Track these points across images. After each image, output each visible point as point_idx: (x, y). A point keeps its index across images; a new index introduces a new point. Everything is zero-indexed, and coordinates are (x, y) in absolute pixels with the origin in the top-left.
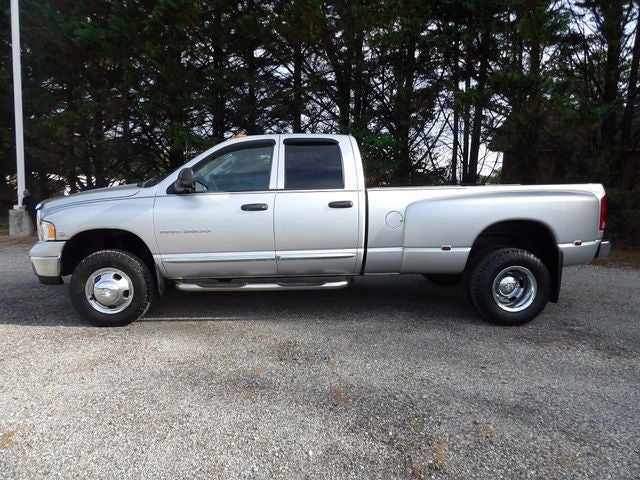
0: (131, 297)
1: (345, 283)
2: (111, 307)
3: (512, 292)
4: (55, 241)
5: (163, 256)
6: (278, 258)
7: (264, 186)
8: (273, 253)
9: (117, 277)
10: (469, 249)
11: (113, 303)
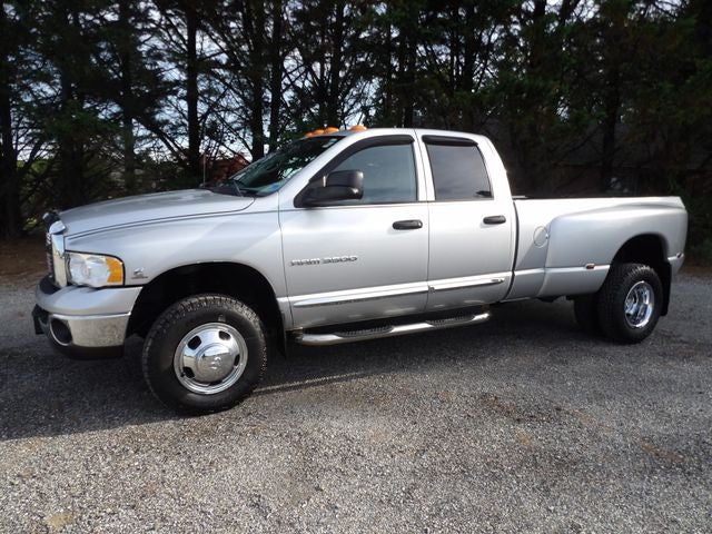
0: (242, 365)
1: (485, 316)
2: (214, 383)
3: (641, 310)
4: (124, 286)
5: (292, 299)
6: (431, 290)
7: (412, 196)
8: (425, 283)
9: (223, 335)
10: (608, 267)
11: (217, 378)
